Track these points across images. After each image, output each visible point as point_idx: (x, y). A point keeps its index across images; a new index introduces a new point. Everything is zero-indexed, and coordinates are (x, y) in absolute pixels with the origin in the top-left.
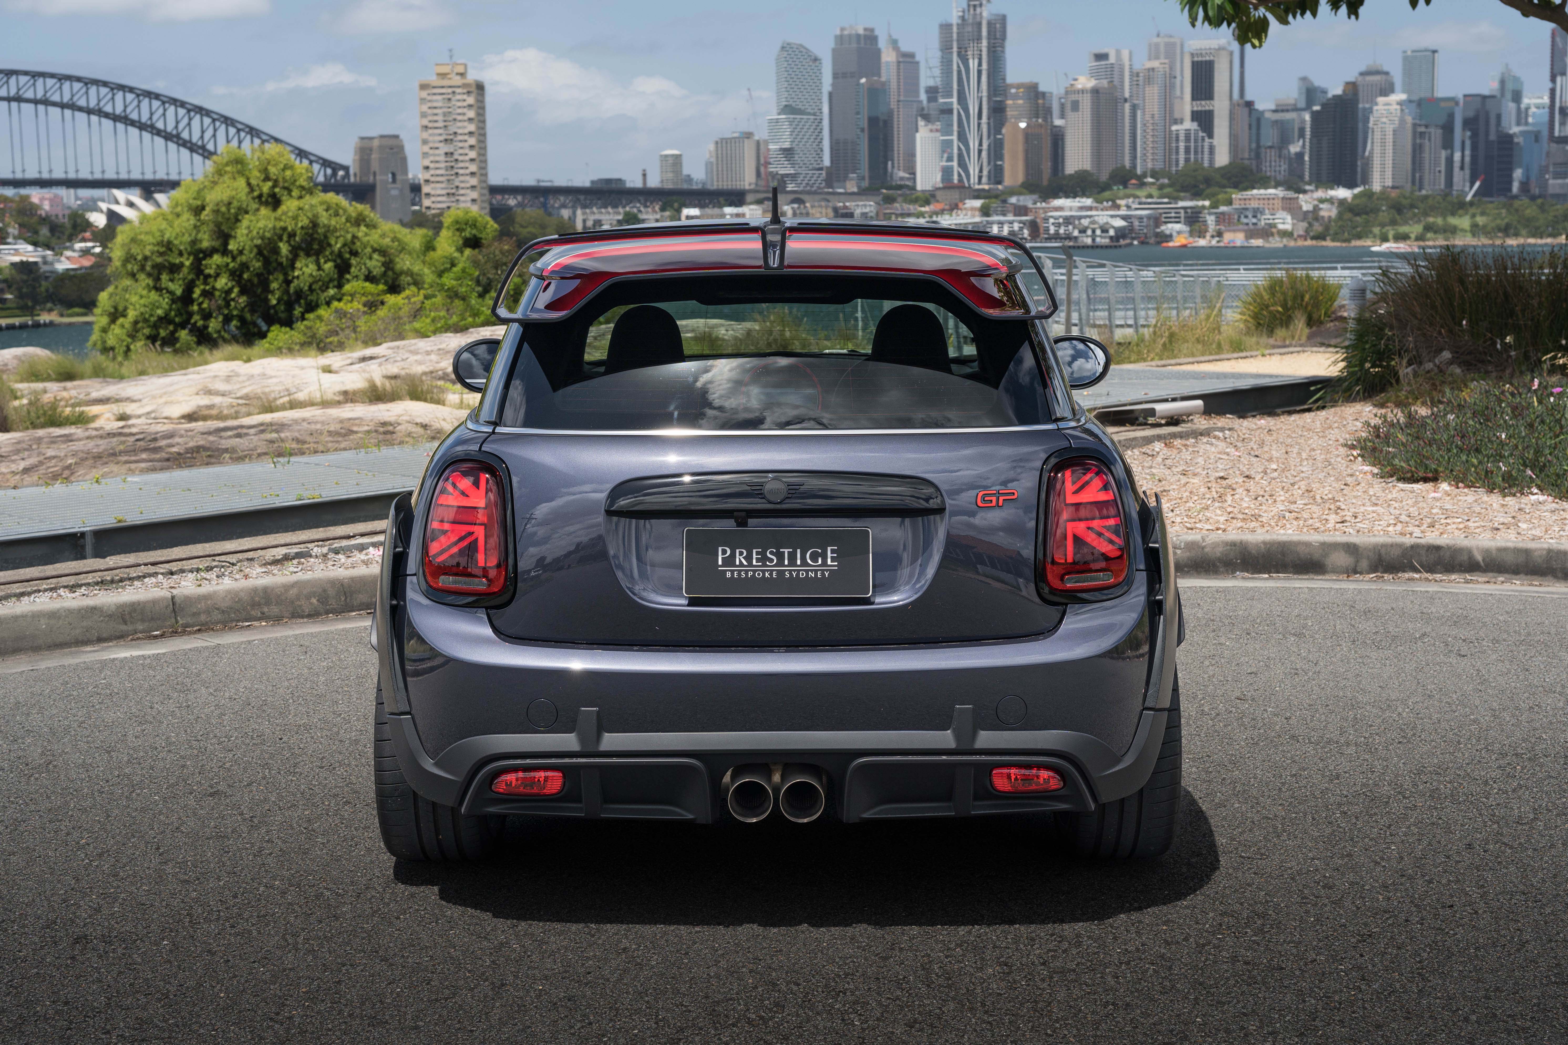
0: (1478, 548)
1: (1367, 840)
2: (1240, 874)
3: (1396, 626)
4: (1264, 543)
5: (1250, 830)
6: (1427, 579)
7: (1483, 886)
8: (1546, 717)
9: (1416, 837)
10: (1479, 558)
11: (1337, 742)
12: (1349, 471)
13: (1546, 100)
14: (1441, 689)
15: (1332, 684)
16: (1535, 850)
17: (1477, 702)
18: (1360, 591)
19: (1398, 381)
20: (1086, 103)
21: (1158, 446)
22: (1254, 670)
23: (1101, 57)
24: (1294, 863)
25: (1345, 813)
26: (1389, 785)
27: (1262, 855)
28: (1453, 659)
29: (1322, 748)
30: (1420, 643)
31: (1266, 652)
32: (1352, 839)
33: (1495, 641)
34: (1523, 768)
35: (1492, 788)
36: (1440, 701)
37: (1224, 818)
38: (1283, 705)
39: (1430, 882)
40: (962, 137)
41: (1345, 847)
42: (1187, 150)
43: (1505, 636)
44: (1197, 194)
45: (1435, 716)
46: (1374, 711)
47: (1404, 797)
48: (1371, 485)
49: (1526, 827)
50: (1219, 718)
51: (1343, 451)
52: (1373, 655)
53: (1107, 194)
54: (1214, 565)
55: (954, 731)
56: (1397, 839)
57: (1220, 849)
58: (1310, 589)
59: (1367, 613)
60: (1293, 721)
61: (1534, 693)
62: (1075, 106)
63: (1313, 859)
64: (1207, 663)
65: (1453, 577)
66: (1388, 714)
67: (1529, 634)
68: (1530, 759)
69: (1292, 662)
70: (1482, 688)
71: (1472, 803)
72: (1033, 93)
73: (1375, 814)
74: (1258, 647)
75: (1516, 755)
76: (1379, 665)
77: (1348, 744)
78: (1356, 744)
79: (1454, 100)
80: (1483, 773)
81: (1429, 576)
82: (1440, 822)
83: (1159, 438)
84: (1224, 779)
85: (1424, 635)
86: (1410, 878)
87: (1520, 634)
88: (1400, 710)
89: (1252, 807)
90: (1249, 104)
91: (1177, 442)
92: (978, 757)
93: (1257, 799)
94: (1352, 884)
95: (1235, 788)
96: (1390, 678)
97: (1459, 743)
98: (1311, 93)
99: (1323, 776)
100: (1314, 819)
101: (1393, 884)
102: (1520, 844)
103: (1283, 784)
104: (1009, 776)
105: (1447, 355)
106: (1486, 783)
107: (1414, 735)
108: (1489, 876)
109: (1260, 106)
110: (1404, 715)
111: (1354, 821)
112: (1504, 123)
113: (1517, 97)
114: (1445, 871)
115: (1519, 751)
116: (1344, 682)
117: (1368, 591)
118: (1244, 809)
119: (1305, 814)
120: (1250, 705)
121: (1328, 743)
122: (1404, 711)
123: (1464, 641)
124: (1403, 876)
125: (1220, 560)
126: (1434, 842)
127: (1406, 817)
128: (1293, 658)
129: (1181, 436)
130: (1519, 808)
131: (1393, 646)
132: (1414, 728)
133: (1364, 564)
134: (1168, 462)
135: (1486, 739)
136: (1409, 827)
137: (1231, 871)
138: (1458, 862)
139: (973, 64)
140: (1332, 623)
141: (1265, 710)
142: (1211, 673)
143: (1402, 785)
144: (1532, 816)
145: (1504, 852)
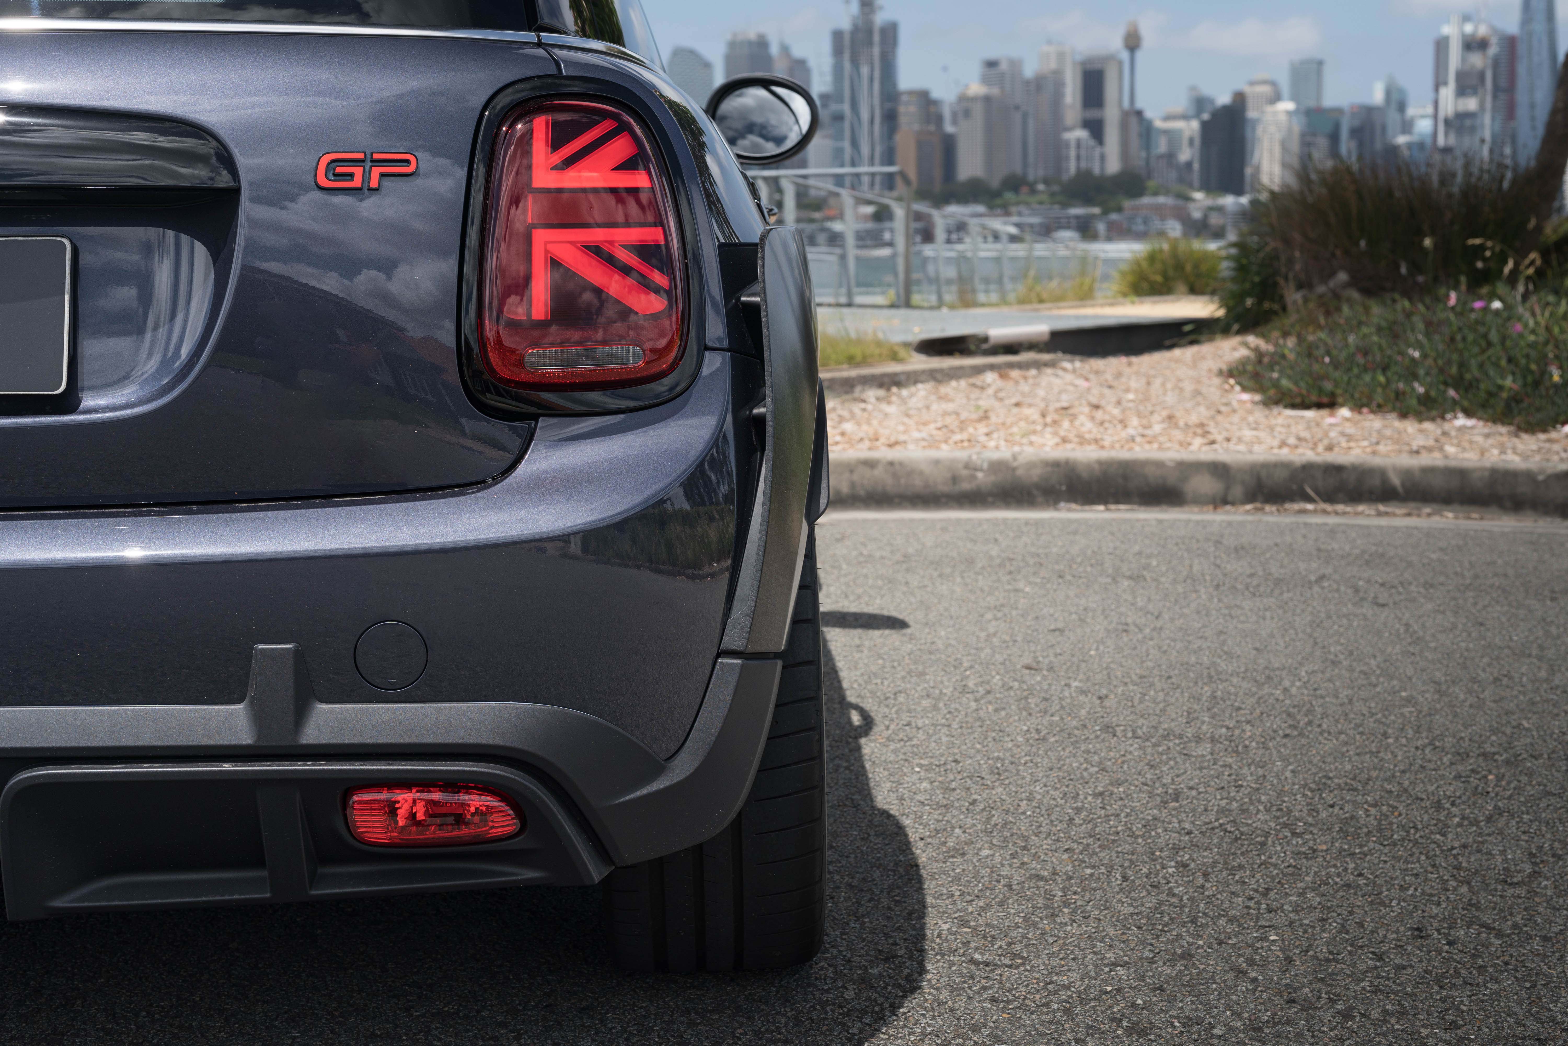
0: (1395, 468)
1: (1222, 922)
2: (961, 1003)
3: (1282, 566)
4: (1100, 462)
5: (1001, 904)
6: (1324, 512)
7: (1454, 1025)
8: (1524, 694)
9: (1317, 914)
10: (1396, 481)
11: (1180, 737)
12: (1224, 400)
13: (1430, 110)
14: (1351, 653)
15: (1179, 645)
16: (1545, 939)
17: (1410, 671)
18: (1230, 524)
19: (1284, 309)
20: (978, 111)
21: (990, 377)
22: (1060, 625)
23: (991, 64)
24: (1074, 976)
25: (1185, 866)
26: (1268, 810)
27: (1015, 956)
28: (1367, 610)
29: (1155, 745)
30: (1316, 589)
31: (1083, 601)
32: (1194, 921)
33: (1428, 585)
34: (1499, 778)
35: (1450, 816)
36: (1351, 669)
37: (957, 879)
38: (1098, 677)
39: (1347, 1015)
40: (855, 144)
41: (1179, 936)
42: (1078, 158)
43: (1442, 579)
44: (1088, 201)
45: (1344, 693)
46: (1245, 685)
47: (1294, 834)
48: (1250, 412)
49: (1522, 891)
50: (990, 697)
51: (1217, 381)
52: (1247, 604)
53: (998, 201)
54: (1029, 494)
55: (252, 705)
56: (1279, 919)
57: (931, 945)
58: (1160, 521)
59: (1239, 550)
60: (1111, 702)
61: (1498, 658)
62: (967, 113)
63: (1115, 964)
64: (989, 616)
65: (1361, 508)
66: (1266, 690)
67: (1476, 577)
68: (1508, 762)
69: (1121, 614)
70: (1416, 649)
71: (1416, 843)
72: (924, 99)
73: (1241, 867)
74: (1071, 593)
75: (1484, 755)
76: (1254, 618)
77: (1198, 739)
78: (1213, 740)
79: (1339, 111)
80: (1431, 788)
81: (1328, 507)
82: (1362, 881)
83: (992, 367)
84: (974, 803)
85: (1322, 578)
86: (1308, 1007)
87: (1463, 577)
88: (1287, 683)
89: (1014, 856)
90: (1139, 113)
91: (1015, 373)
92: (309, 766)
93: (1026, 839)
94: (1188, 1022)
95: (989, 819)
96: (1272, 636)
97: (1385, 735)
98: (1200, 103)
99: (1151, 795)
100: (1125, 878)
101: (1273, 1022)
102: (1515, 926)
103: (1078, 810)
104: (391, 809)
105: (1342, 276)
106: (1438, 806)
107: (1310, 723)
108: (1462, 997)
109: (1149, 114)
110: (1294, 691)
111: (1201, 881)
112: (1390, 132)
113: (1402, 107)
114: (1376, 991)
115: (1488, 748)
116: (1199, 643)
117: (1242, 524)
118: (997, 858)
119: (1110, 869)
120: (1045, 678)
121: (1166, 737)
122: (1293, 685)
123: (1382, 585)
124: (1293, 1001)
125: (1037, 486)
126: (1351, 925)
127: (1296, 872)
128: (1123, 609)
129: (1020, 366)
130: (1503, 852)
131: (1277, 592)
132: (1310, 711)
133: (1237, 491)
134: (1001, 395)
135: (1429, 730)
136: (1302, 894)
137: (944, 995)
138: (1401, 968)
139: (865, 70)
140: (1187, 562)
141: (1068, 685)
142: (992, 630)
143: (1289, 812)
144: (1528, 868)
145: (1487, 945)
